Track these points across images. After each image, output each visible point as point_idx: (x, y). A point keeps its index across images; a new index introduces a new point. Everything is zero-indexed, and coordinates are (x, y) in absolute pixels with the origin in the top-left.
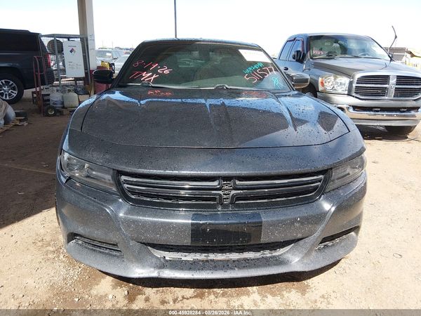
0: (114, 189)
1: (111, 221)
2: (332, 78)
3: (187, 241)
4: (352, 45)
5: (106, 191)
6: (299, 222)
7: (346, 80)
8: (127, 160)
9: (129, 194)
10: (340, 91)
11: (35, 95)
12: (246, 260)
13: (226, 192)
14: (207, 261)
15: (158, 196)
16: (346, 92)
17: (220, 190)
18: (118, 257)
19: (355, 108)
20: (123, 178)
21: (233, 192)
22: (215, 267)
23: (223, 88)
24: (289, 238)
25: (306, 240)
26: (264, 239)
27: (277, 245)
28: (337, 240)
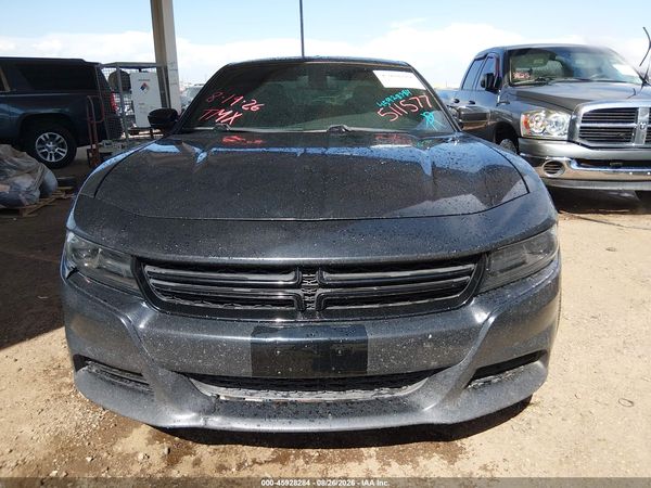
0: (136, 287)
1: (127, 336)
2: (542, 114)
3: (246, 371)
4: (580, 62)
5: (124, 290)
6: (430, 340)
7: (564, 118)
8: (150, 241)
9: (158, 295)
10: (555, 135)
11: (90, 154)
12: (348, 403)
13: (309, 292)
14: (285, 403)
15: (203, 299)
16: (566, 137)
17: (299, 288)
18: (146, 394)
19: (581, 161)
20: (148, 268)
21: (321, 291)
22: (297, 413)
23: (340, 132)
24: (416, 367)
25: (448, 372)
26: (372, 369)
27: (402, 380)
28: (509, 374)
